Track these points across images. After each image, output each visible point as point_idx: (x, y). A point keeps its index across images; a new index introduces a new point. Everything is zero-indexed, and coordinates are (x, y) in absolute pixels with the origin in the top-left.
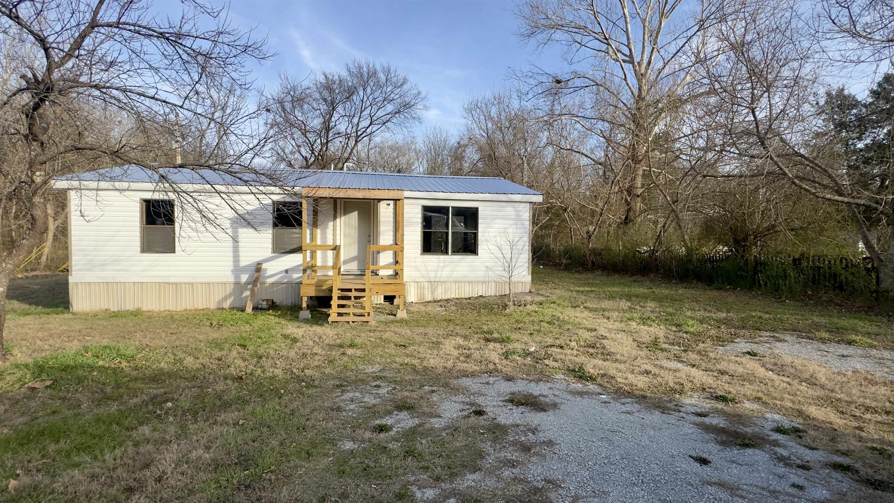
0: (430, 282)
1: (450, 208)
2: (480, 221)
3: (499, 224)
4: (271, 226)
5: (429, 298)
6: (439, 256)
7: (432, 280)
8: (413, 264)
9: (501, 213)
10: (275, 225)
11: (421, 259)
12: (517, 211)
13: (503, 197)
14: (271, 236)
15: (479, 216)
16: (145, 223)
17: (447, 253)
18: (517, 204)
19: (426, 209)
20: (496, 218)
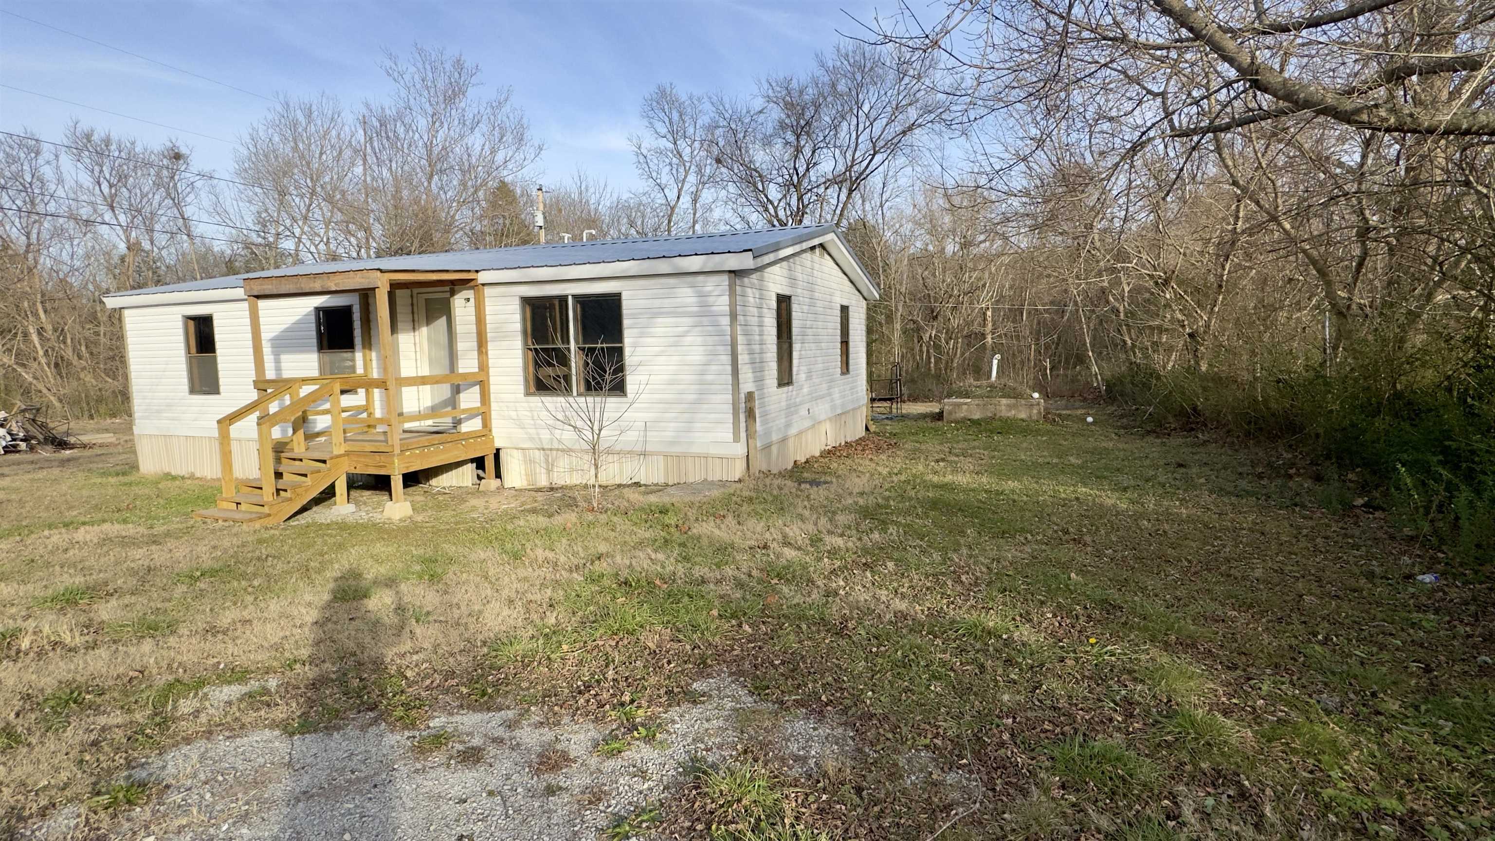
0: (543, 449)
1: (570, 298)
2: (626, 322)
3: (663, 327)
4: (316, 348)
5: (543, 482)
6: (555, 398)
7: (546, 447)
8: (513, 414)
10: (321, 347)
11: (526, 405)
13: (663, 266)
14: (316, 364)
15: (625, 312)
16: (193, 349)
17: (568, 391)
18: (701, 278)
19: (527, 301)
20: (655, 314)
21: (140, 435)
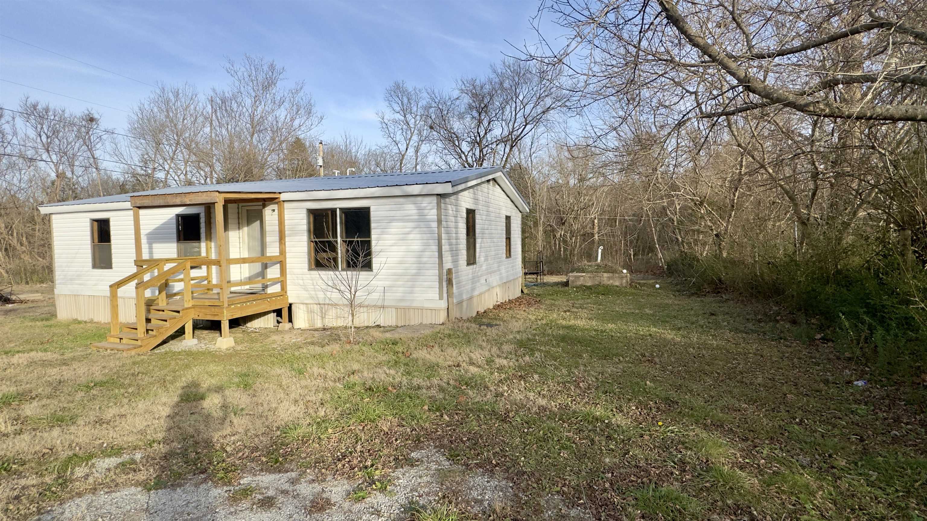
0: (320, 304)
1: (338, 210)
2: (373, 225)
3: (396, 228)
4: (176, 240)
5: (319, 325)
6: (327, 272)
8: (301, 282)
9: (398, 213)
10: (179, 239)
11: (308, 276)
12: (420, 209)
13: (396, 191)
14: (175, 250)
15: (372, 219)
16: (96, 240)
17: (336, 267)
18: (419, 199)
19: (311, 212)
20: (391, 220)
21: (58, 295)
